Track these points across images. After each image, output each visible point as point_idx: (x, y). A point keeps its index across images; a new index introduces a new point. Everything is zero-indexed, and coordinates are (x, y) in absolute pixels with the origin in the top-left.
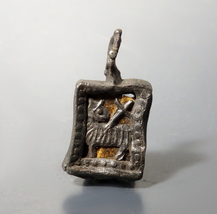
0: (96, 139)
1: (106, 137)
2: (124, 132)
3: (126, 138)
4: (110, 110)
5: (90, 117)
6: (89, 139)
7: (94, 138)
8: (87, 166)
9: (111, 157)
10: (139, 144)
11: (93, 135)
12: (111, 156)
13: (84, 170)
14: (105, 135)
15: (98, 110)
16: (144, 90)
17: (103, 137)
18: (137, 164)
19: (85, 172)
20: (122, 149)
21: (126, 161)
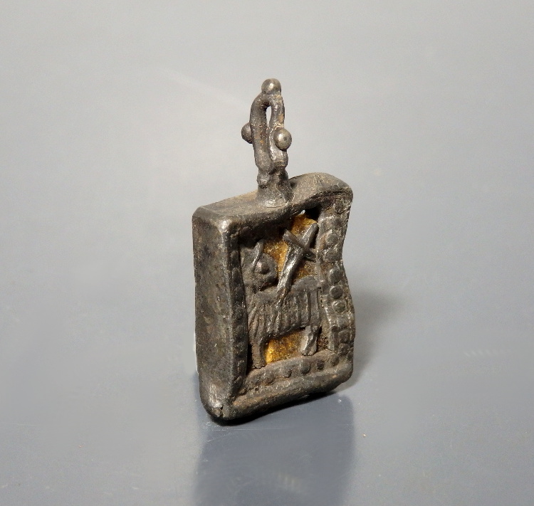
0: (265, 328)
1: (282, 316)
2: (309, 295)
3: (314, 304)
4: (275, 257)
5: (247, 285)
6: (254, 331)
7: (261, 327)
8: (256, 389)
9: (293, 352)
10: (341, 309)
11: (258, 320)
12: (291, 352)
13: (256, 400)
14: (279, 314)
15: (260, 265)
16: (339, 196)
17: (278, 319)
18: (342, 350)
19: (258, 404)
20: (312, 331)
21: (322, 352)
